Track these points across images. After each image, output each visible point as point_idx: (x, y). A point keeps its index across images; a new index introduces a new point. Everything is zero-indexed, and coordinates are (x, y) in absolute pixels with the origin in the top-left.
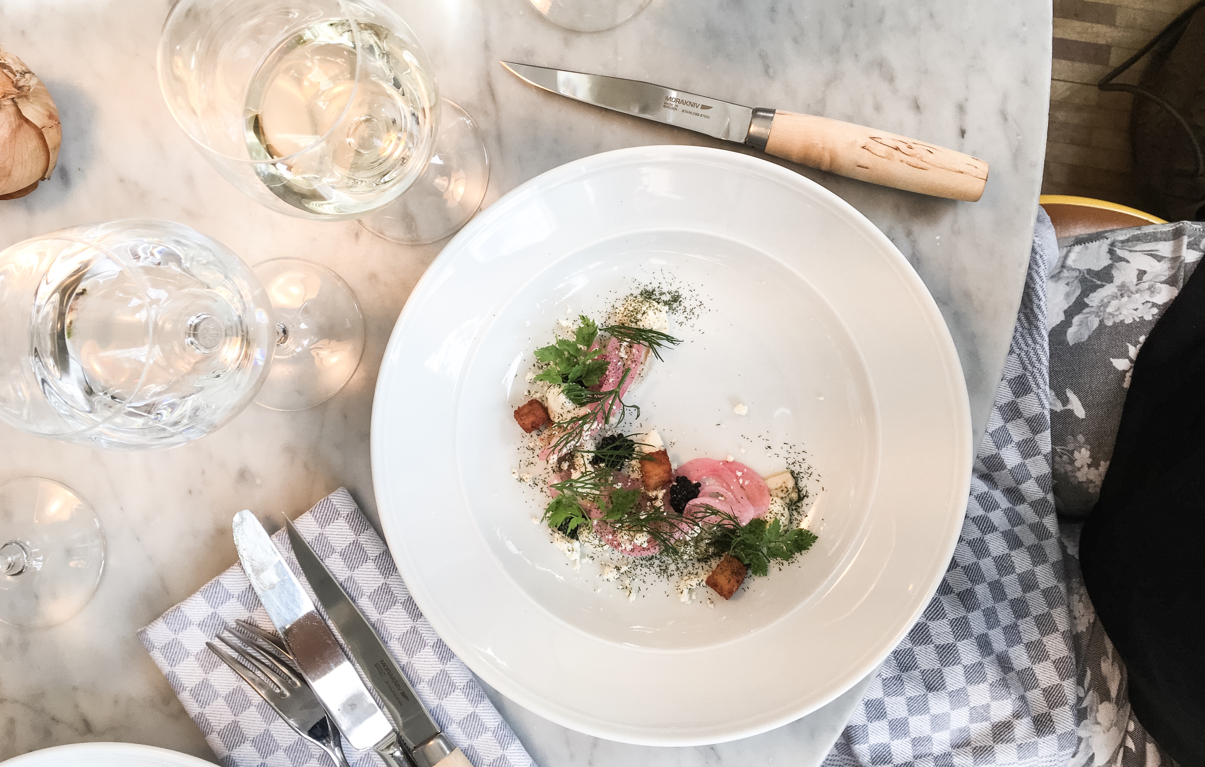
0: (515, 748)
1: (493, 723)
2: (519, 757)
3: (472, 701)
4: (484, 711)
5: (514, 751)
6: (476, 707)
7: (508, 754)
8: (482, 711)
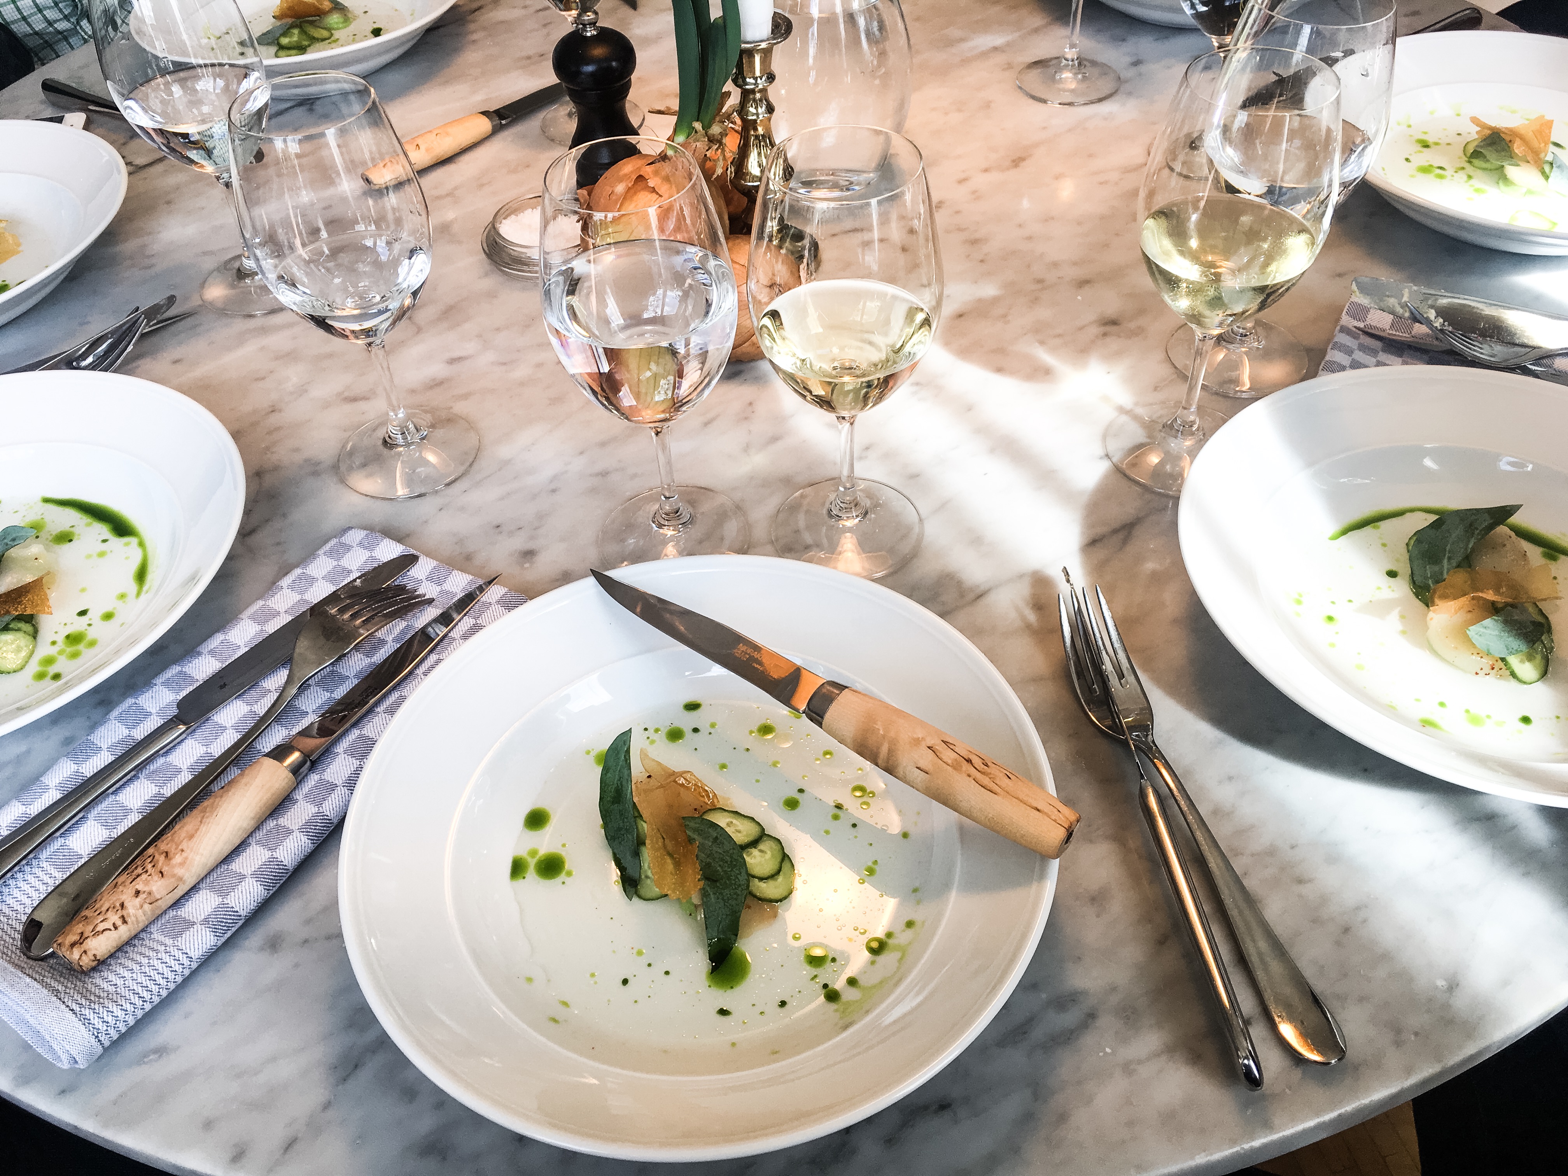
0: (303, 841)
1: (328, 809)
2: (293, 848)
3: (350, 780)
4: (340, 796)
5: (299, 841)
6: (343, 786)
7: (295, 835)
8: (340, 793)
